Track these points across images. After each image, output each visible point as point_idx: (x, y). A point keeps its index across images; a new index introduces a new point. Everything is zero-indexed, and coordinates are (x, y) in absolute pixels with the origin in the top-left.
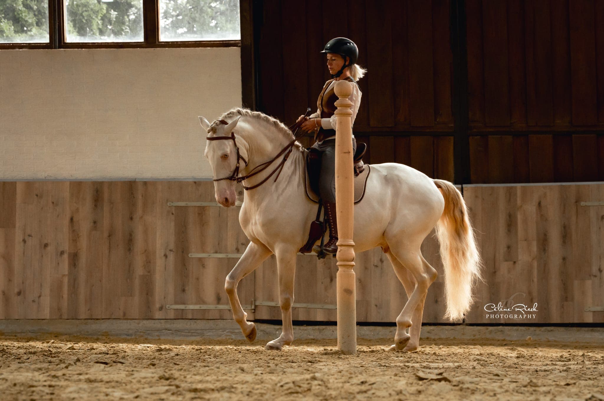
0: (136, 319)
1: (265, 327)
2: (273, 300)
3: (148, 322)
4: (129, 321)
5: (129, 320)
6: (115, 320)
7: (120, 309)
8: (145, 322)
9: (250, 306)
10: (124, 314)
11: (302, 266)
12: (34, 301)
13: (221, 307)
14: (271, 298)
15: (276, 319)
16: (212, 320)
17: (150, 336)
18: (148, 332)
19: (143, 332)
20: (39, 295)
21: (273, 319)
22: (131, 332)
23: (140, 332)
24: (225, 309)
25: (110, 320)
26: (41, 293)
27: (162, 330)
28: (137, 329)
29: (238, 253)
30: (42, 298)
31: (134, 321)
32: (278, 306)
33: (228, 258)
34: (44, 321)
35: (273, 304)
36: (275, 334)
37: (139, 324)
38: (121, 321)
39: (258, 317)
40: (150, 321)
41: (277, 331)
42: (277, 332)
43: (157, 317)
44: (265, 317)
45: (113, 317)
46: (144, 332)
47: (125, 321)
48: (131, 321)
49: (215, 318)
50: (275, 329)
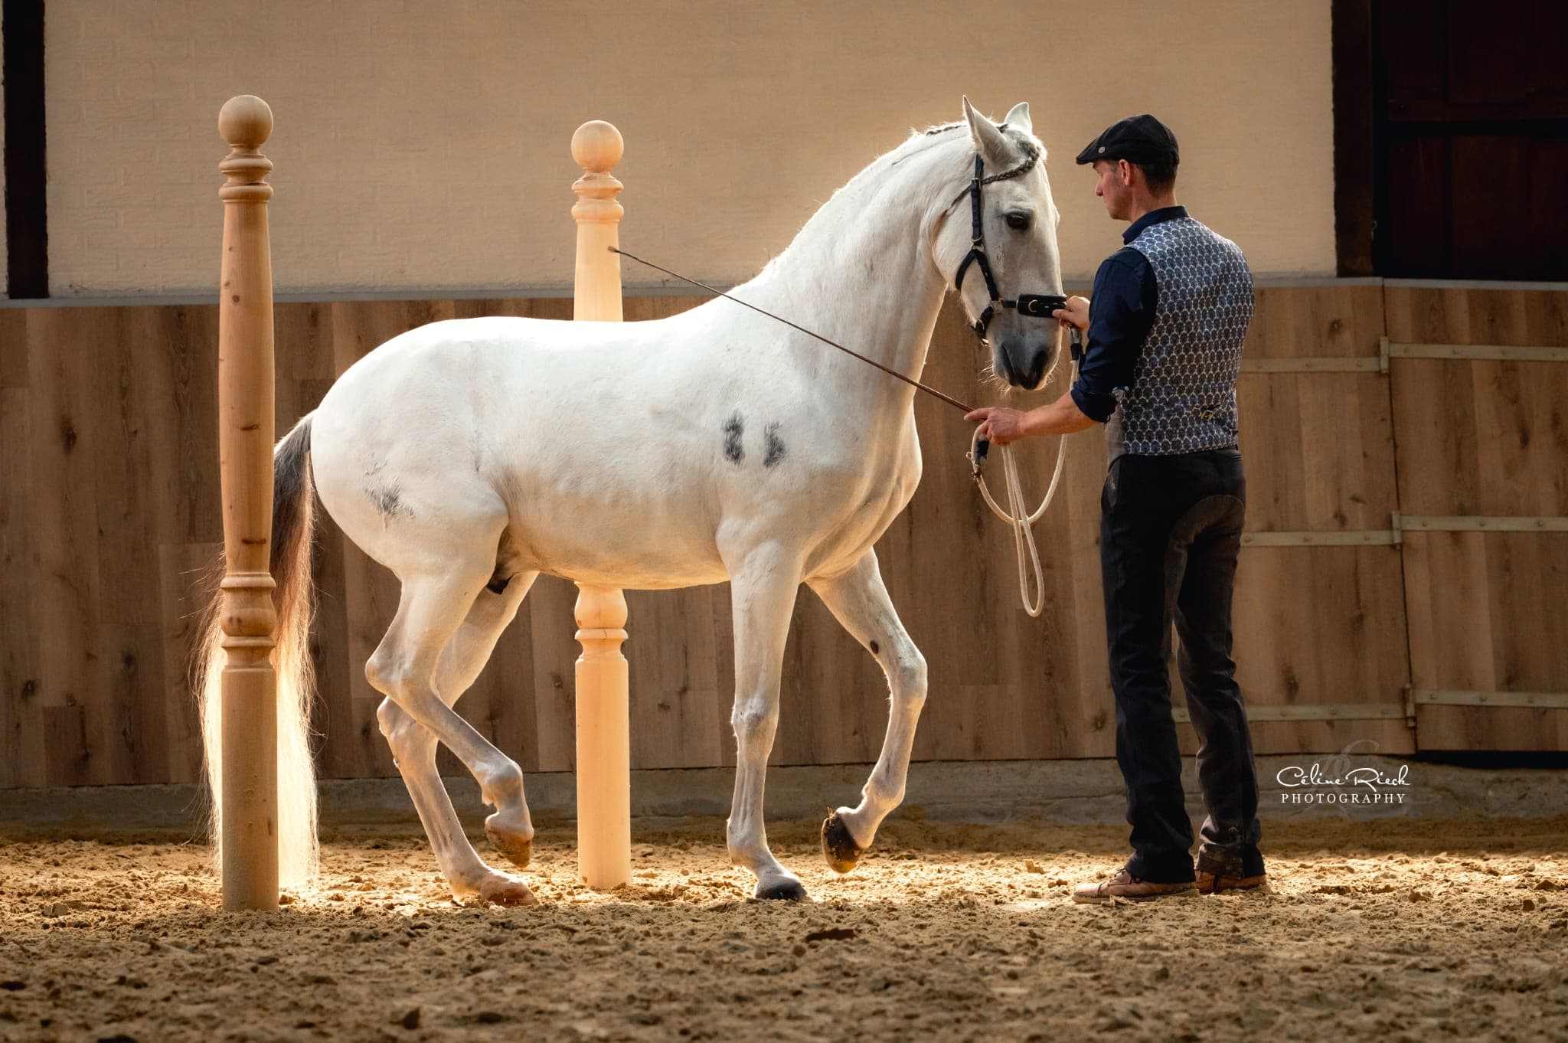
0: (1017, 760)
1: (1450, 778)
2: (1470, 684)
3: (1057, 769)
4: (994, 768)
5: (995, 764)
6: (945, 764)
7: (961, 728)
8: (1048, 768)
9: (1398, 707)
10: (978, 746)
11: (1554, 569)
12: (664, 707)
13: (1300, 712)
14: (1462, 680)
15: (1484, 748)
16: (1271, 759)
17: (1066, 816)
18: (1058, 801)
19: (1040, 804)
20: (681, 685)
21: (1477, 748)
22: (1000, 804)
23: (1032, 804)
24: (1317, 717)
25: (928, 764)
26: (687, 678)
27: (1104, 796)
28: (1019, 795)
29: (1345, 530)
30: (690, 693)
31: (1010, 765)
32: (1487, 707)
33: (1310, 546)
34: (703, 773)
35: (1470, 698)
36: (1484, 798)
37: (1025, 776)
38: (967, 768)
39: (1427, 744)
40: (1067, 765)
41: (1487, 788)
42: (1491, 793)
43: (1088, 754)
44: (1451, 742)
45: (941, 754)
46: (1045, 805)
47: (982, 768)
48: (1000, 768)
49: (1283, 751)
50: (1483, 782)
